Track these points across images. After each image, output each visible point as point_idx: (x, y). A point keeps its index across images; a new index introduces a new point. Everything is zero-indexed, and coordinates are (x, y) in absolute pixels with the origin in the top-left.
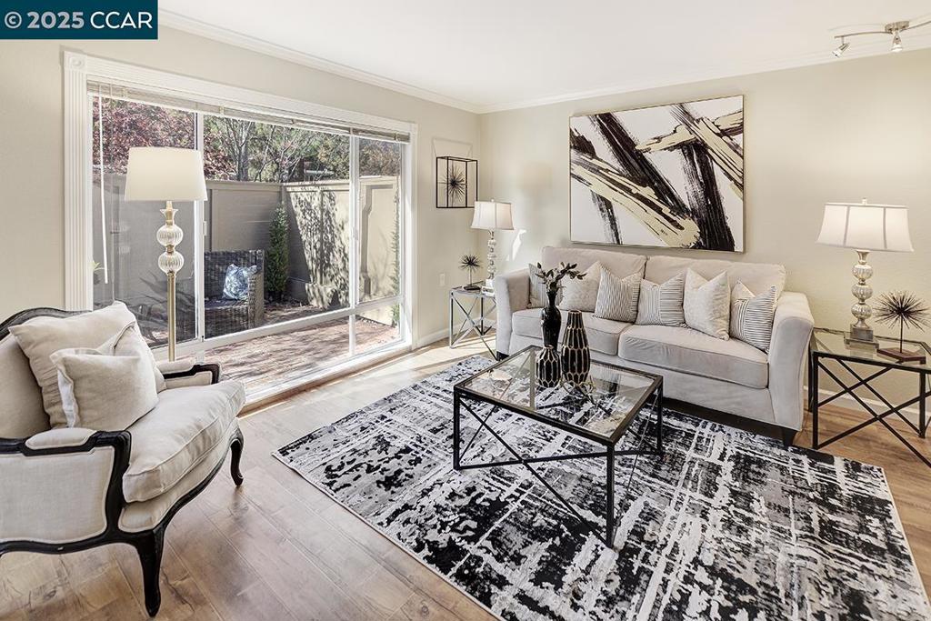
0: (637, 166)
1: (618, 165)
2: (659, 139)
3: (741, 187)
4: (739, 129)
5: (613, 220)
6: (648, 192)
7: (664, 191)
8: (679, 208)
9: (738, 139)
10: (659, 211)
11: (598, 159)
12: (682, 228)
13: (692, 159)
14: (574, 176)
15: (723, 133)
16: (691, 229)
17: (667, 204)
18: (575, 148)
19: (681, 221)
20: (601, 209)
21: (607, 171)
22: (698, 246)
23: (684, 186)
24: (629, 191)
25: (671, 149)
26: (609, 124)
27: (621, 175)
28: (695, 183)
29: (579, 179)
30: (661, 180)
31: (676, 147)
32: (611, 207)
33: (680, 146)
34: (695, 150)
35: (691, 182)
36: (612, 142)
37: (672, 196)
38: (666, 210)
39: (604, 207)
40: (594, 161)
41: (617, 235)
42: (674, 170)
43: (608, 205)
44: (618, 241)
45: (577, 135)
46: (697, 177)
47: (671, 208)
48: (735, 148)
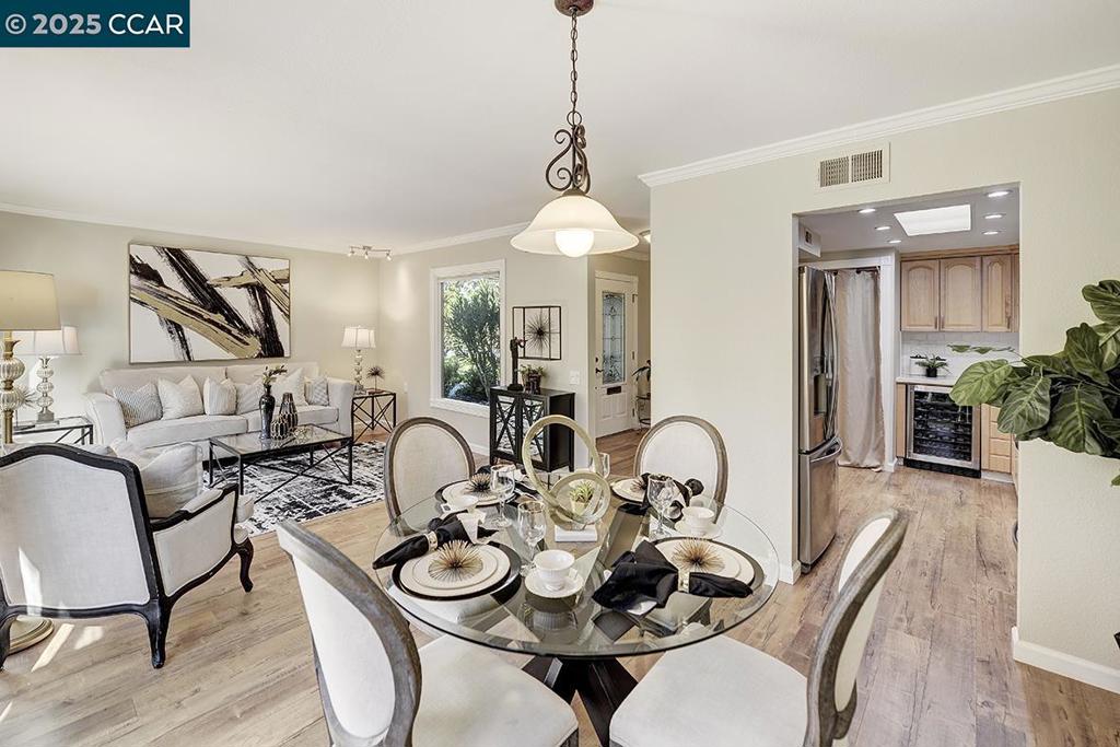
0: (208, 298)
1: (188, 295)
2: (229, 279)
3: (289, 316)
4: (287, 281)
5: (183, 341)
6: (219, 318)
7: (232, 317)
8: (246, 330)
9: (286, 286)
10: (229, 332)
11: (165, 287)
12: (247, 344)
13: (255, 295)
14: (135, 301)
15: (276, 281)
16: (255, 345)
17: (236, 327)
18: (136, 273)
19: (246, 339)
20: (171, 332)
21: (177, 298)
22: (260, 356)
23: (249, 315)
24: (201, 316)
25: (239, 287)
26: (178, 259)
27: (192, 303)
28: (258, 312)
29: (142, 303)
30: (230, 310)
31: (242, 286)
32: (182, 330)
33: (246, 286)
34: (258, 290)
35: (255, 312)
36: (181, 274)
37: (240, 322)
38: (235, 332)
39: (174, 330)
40: (161, 289)
41: (188, 353)
42: (241, 302)
43: (178, 328)
44: (189, 357)
45: (139, 262)
46: (259, 309)
47: (240, 330)
48: (284, 292)
